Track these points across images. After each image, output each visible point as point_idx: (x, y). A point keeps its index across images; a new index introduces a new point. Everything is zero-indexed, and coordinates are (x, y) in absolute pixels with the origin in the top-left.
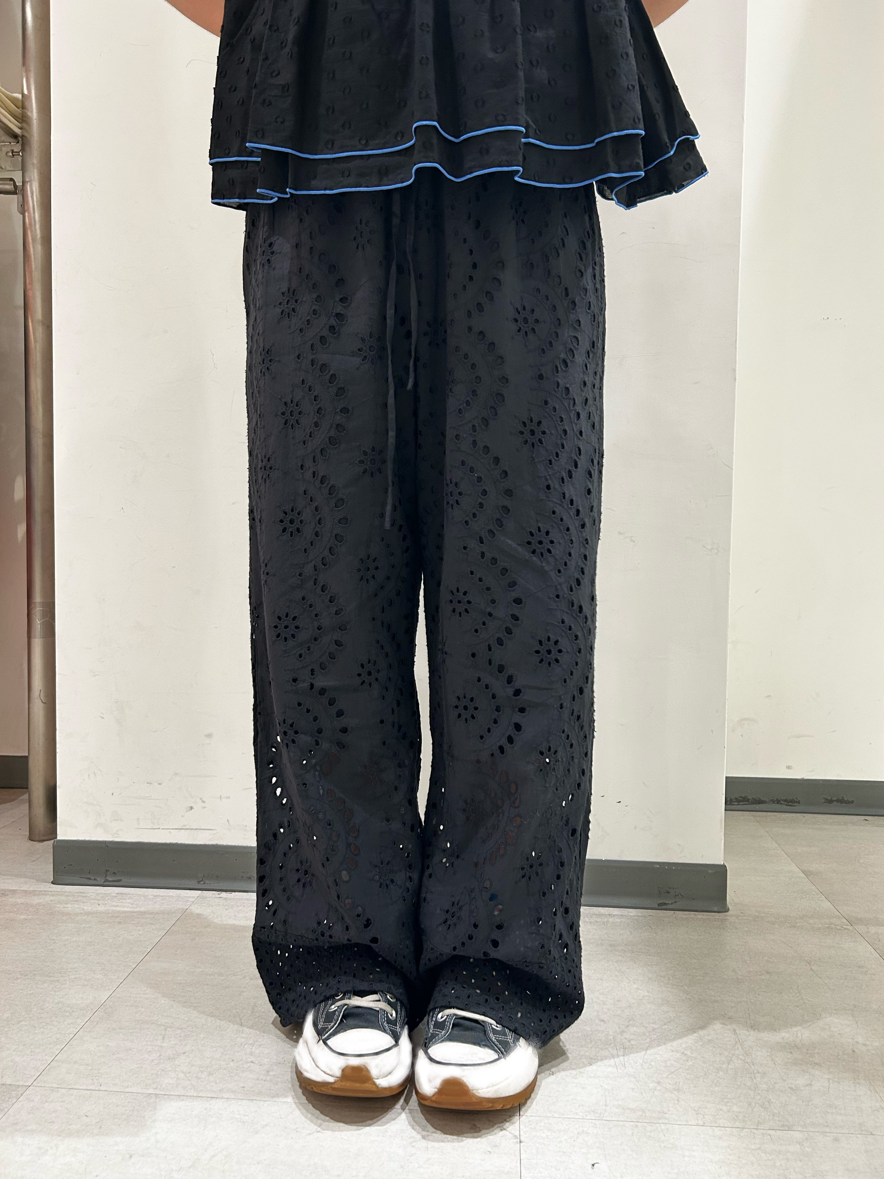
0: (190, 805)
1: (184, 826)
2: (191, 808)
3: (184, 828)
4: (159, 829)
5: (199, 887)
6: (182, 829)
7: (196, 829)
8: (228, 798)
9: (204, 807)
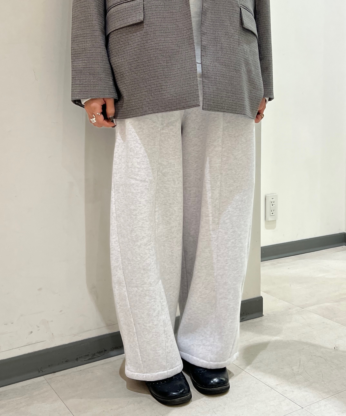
0: (30, 331)
1: (28, 343)
2: (32, 332)
3: (28, 344)
4: (13, 349)
5: (40, 374)
6: (27, 345)
7: (35, 343)
8: (52, 321)
9: (39, 330)
